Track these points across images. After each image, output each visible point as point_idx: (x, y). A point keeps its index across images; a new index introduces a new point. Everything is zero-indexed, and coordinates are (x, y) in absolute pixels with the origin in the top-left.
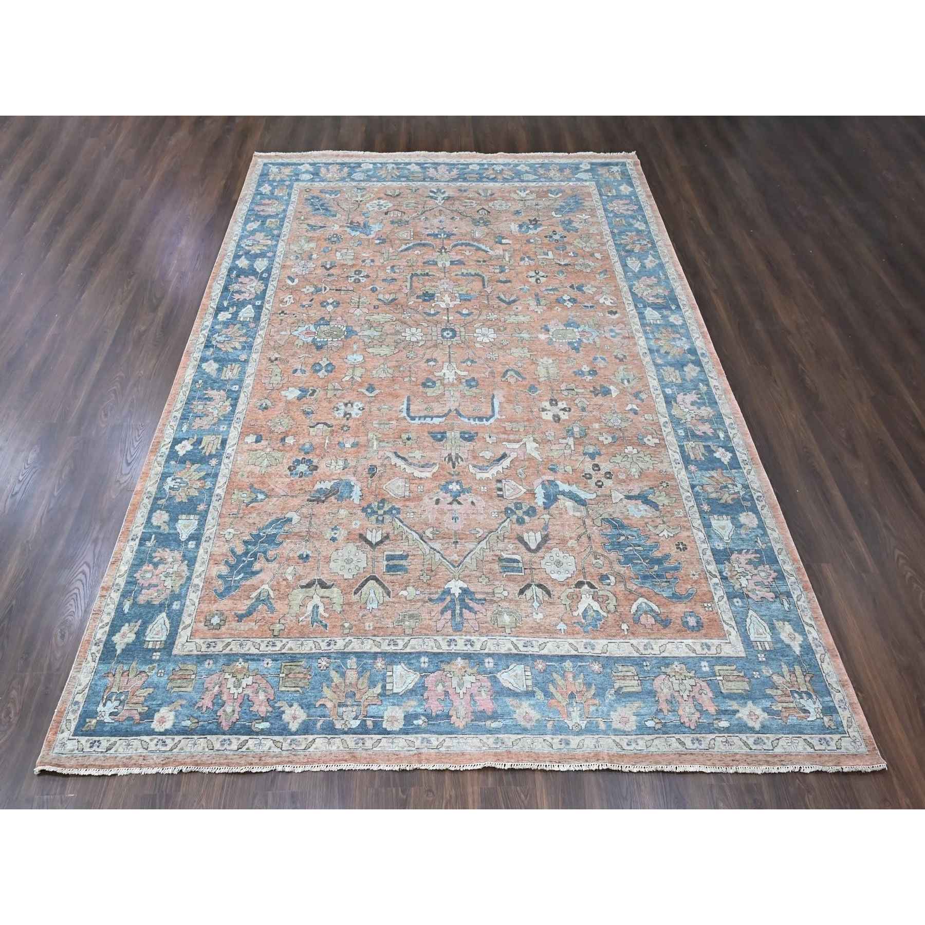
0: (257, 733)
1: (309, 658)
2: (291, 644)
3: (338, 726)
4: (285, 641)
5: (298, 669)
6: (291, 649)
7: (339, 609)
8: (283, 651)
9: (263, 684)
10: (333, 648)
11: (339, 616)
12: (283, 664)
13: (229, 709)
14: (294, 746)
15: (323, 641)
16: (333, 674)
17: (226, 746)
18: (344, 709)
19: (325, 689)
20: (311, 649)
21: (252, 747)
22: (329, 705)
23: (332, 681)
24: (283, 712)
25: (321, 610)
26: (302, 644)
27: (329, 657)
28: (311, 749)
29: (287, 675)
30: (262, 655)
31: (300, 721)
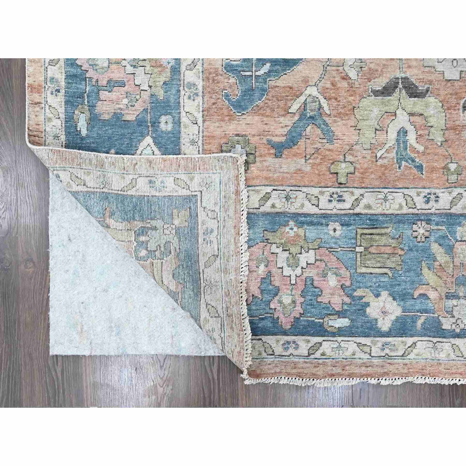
0: (333, 335)
1: (399, 222)
2: (369, 199)
3: (447, 324)
4: (358, 192)
5: (384, 240)
6: (368, 207)
7: (439, 139)
8: (357, 210)
9: (333, 262)
10: (433, 207)
11: (441, 151)
12: (360, 231)
13: (287, 300)
14: (387, 351)
15: (418, 195)
16: (435, 248)
17: (291, 351)
18: (455, 302)
19: (425, 271)
20: (401, 207)
21: (329, 352)
22: (433, 295)
23: (435, 260)
24: (367, 304)
25: (412, 138)
26: (385, 199)
27: (428, 221)
28: (412, 356)
29: (366, 249)
30: (325, 216)
31: (393, 318)
